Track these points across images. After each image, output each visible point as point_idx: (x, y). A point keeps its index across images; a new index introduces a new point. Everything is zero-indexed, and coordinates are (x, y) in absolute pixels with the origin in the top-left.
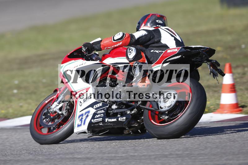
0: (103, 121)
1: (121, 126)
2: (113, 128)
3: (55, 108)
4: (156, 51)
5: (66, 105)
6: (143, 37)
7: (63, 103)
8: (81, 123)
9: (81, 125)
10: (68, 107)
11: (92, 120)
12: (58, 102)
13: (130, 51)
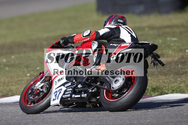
0: (71, 97)
1: (83, 101)
2: (78, 102)
3: (38, 86)
4: (114, 45)
5: (46, 84)
6: (107, 34)
7: (44, 83)
8: (56, 98)
9: (55, 99)
10: (48, 86)
11: (63, 96)
12: (40, 82)
13: (94, 44)
